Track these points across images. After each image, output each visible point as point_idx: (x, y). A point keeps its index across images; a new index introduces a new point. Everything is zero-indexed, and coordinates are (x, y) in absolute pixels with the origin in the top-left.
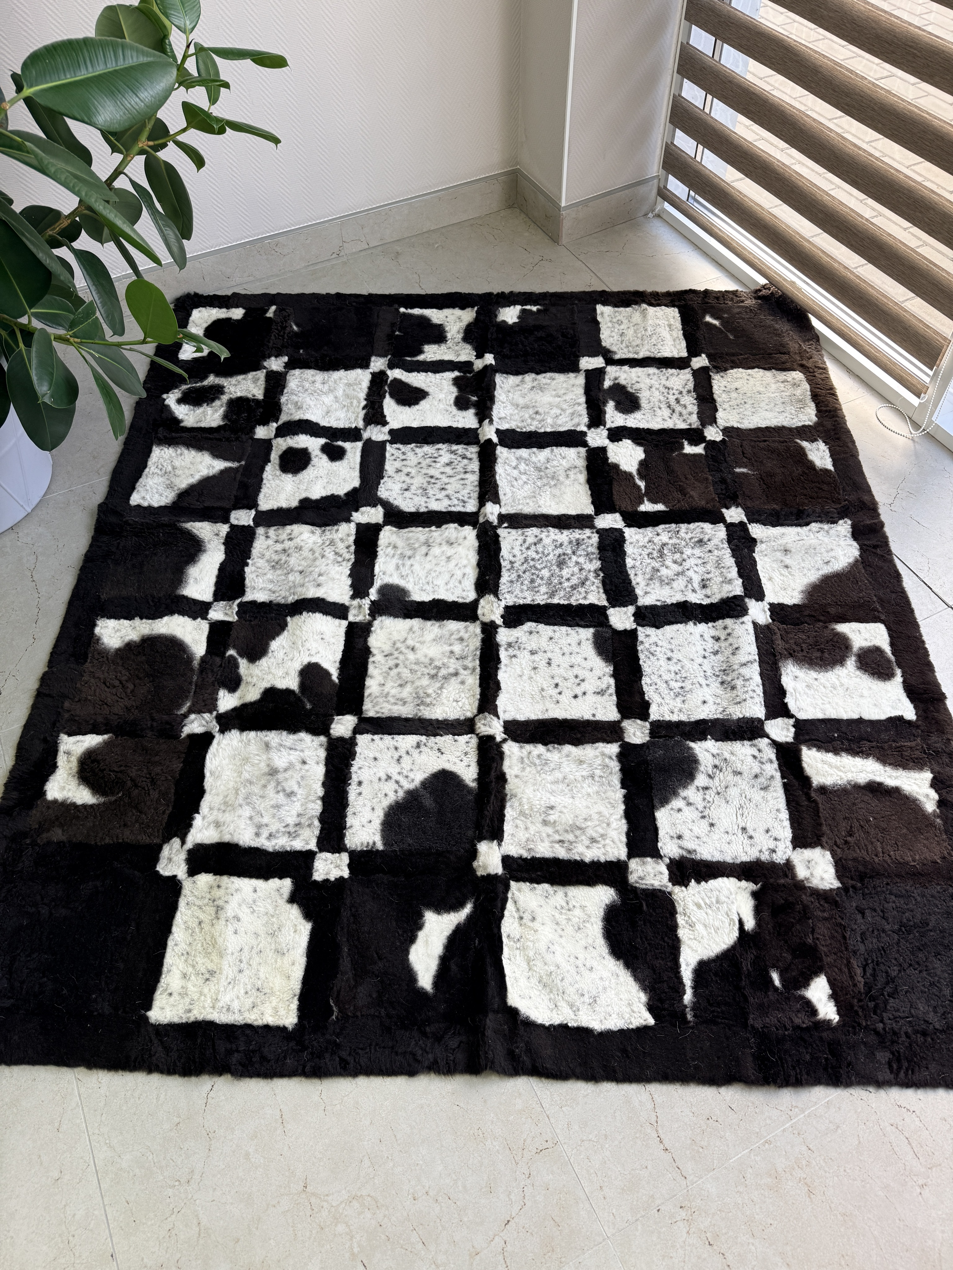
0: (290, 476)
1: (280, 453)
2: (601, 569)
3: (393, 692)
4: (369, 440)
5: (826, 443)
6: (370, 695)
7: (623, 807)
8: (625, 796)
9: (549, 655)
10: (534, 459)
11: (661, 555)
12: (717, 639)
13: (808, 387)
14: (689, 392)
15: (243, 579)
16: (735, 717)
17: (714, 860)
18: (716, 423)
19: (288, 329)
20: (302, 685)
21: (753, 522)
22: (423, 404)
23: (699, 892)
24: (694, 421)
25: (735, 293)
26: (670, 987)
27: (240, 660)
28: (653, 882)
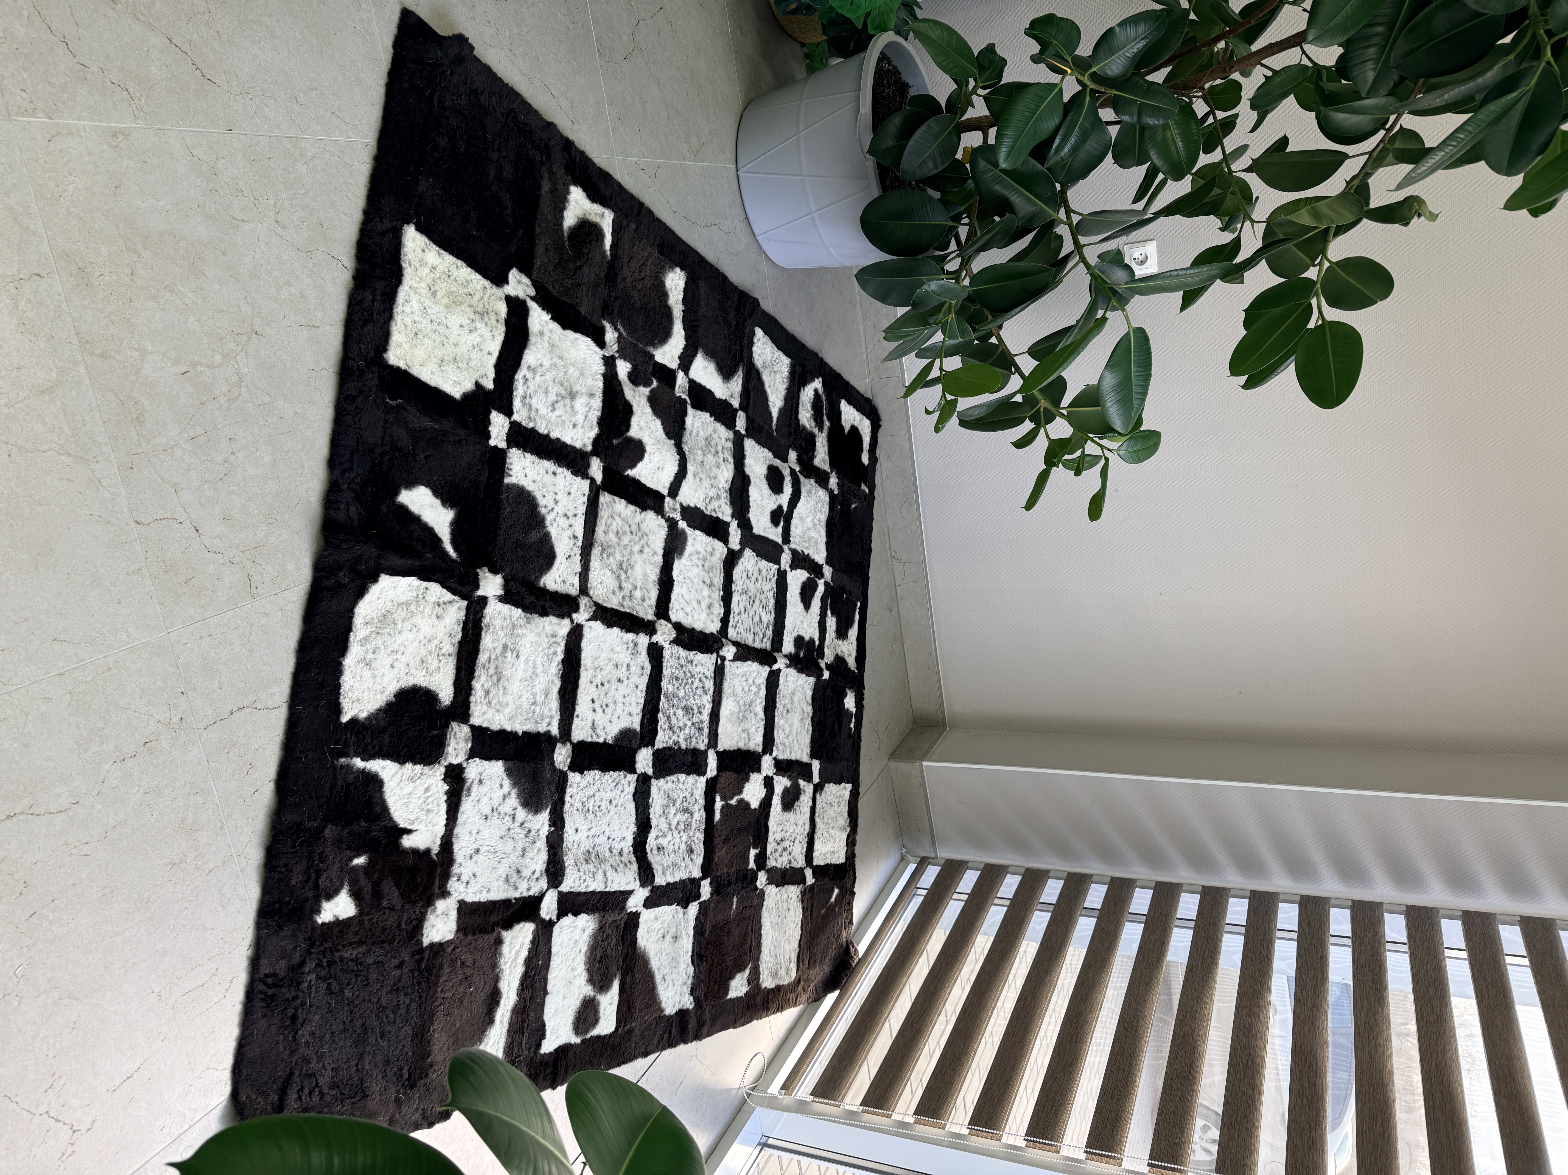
0: (766, 472)
1: (780, 468)
2: (680, 748)
3: (614, 524)
4: (782, 551)
5: (746, 994)
6: (615, 502)
7: (509, 729)
8: (516, 733)
9: (626, 682)
10: (758, 701)
11: (686, 810)
12: (621, 854)
13: (786, 983)
14: (790, 862)
15: (702, 410)
16: (565, 858)
17: (459, 814)
18: (769, 884)
19: (854, 500)
20: (631, 440)
21: (700, 907)
22: (801, 606)
23: (438, 792)
24: (771, 863)
25: (851, 922)
26: (367, 745)
27: (649, 389)
28: (452, 745)
